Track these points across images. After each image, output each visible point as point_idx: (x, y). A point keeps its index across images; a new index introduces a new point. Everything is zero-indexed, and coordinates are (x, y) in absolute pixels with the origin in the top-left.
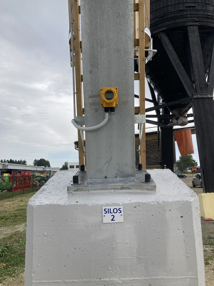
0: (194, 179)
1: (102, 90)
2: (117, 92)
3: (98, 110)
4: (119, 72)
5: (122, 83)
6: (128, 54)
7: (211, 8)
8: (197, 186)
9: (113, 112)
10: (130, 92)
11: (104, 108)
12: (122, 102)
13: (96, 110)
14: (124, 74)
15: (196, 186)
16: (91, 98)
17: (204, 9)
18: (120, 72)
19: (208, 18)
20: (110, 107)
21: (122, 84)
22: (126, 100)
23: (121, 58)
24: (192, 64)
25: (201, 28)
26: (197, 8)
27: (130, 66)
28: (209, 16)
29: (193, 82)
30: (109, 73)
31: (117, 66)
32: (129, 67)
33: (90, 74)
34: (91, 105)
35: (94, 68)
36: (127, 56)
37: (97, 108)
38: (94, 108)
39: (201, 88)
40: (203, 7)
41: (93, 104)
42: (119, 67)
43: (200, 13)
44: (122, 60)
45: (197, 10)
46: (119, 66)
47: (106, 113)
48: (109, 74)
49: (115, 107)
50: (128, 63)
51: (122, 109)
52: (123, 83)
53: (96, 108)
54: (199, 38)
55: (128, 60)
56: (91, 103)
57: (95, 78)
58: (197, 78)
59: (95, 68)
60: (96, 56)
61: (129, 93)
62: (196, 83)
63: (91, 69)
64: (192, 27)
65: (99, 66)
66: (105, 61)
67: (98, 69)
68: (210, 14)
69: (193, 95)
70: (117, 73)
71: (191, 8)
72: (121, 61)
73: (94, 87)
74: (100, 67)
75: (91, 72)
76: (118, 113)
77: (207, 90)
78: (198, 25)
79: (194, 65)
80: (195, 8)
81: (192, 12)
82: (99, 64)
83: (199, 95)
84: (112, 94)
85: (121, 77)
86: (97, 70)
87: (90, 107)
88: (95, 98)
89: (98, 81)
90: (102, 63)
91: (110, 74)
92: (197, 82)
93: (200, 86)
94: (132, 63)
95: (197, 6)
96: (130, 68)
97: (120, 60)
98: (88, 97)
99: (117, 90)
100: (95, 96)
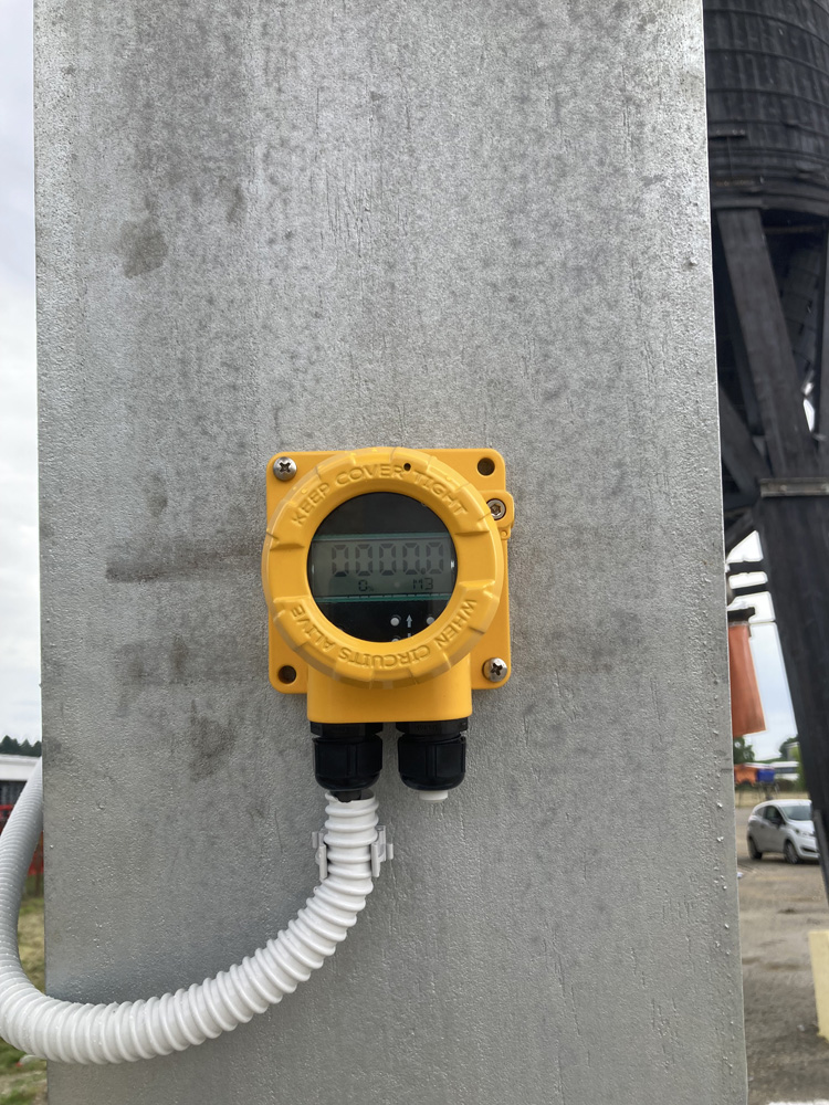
0: (753, 824)
1: (285, 475)
2: (496, 507)
3: (227, 740)
4: (516, 243)
5: (550, 385)
6: (629, 23)
7: (807, 144)
8: (771, 856)
9: (443, 796)
10: (660, 502)
11: (315, 727)
12: (558, 635)
13: (210, 748)
14: (579, 269)
15: (766, 856)
16: (136, 590)
17: (780, 145)
18: (525, 255)
19: (797, 181)
20: (401, 726)
21: (551, 396)
22: (618, 614)
23: (537, 72)
24: (745, 356)
25: (770, 219)
26: (752, 142)
27: (652, 169)
28: (802, 171)
29: (757, 431)
30: (391, 267)
31: (494, 170)
32: (648, 182)
33: (130, 271)
34: (138, 674)
35: (186, 199)
36: (622, 54)
37: (219, 716)
38: (179, 723)
39: (792, 457)
40: (774, 137)
41: (165, 668)
42: (516, 188)
43: (766, 161)
44: (558, 102)
45: (753, 152)
46: (518, 170)
47: (335, 808)
48: (379, 270)
49: (462, 723)
50: (637, 141)
51: (557, 728)
52: (575, 385)
53: (205, 723)
54: (766, 257)
55: (628, 100)
56: (141, 646)
57: (203, 326)
58: (771, 413)
59: (197, 197)
60: (215, 46)
61: (650, 520)
62: (768, 432)
63: (150, 205)
64: (734, 216)
65: (251, 172)
66: (327, 116)
67: (233, 216)
68: (805, 166)
69: (758, 486)
70: (486, 264)
71: (729, 144)
72: (545, 109)
73: (182, 434)
74: (272, 180)
75: (145, 251)
76: (513, 787)
77: (816, 465)
78: (759, 209)
79: (756, 363)
80: (743, 144)
81: (734, 160)
82: (260, 151)
83: (782, 483)
84: (423, 540)
85: (539, 309)
86: (218, 229)
87: (123, 708)
88: (194, 587)
89: (231, 366)
90: (297, 137)
91: (398, 277)
92: (773, 432)
93: (785, 449)
94: (683, 141)
95: (750, 136)
96: (653, 196)
97: (524, 99)
98: (100, 576)
99: (498, 485)
100: (191, 560)
